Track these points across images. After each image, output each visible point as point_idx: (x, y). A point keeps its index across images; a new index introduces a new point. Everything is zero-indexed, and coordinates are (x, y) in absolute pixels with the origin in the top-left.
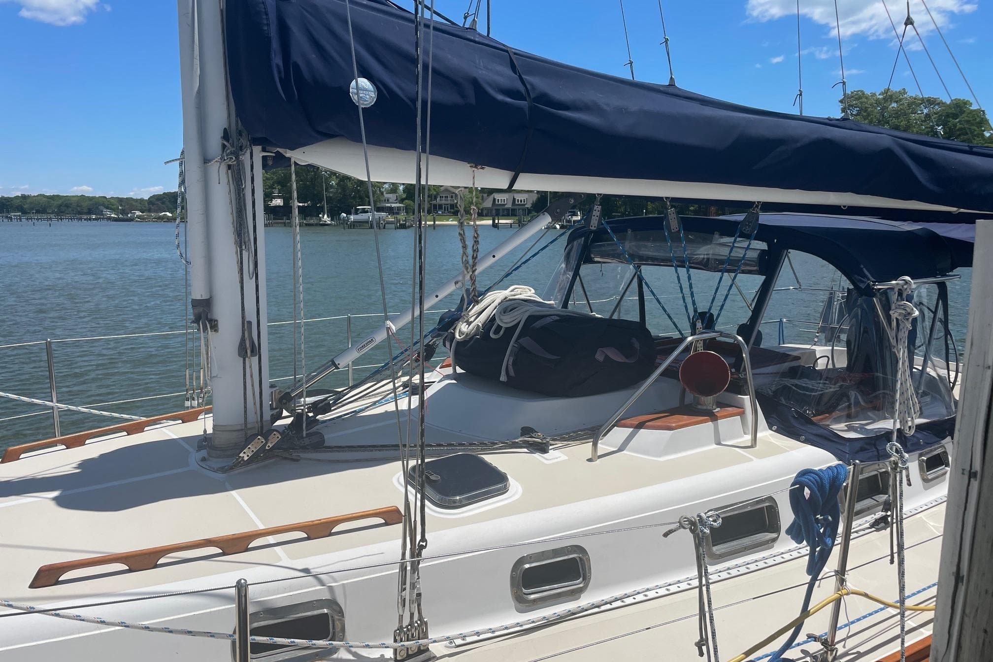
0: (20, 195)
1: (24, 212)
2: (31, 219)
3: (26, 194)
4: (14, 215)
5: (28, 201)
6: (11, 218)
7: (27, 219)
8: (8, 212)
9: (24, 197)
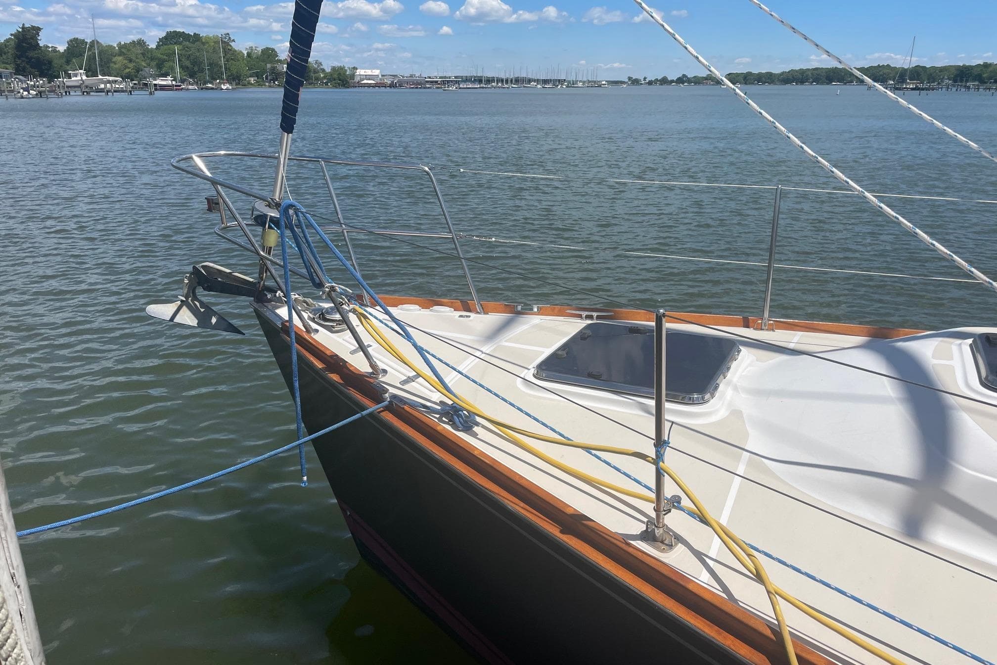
0: (982, 64)
1: (982, 81)
2: (989, 89)
3: (989, 62)
4: (973, 85)
5: (991, 69)
6: (969, 88)
7: (984, 89)
8: (967, 81)
9: (986, 66)
